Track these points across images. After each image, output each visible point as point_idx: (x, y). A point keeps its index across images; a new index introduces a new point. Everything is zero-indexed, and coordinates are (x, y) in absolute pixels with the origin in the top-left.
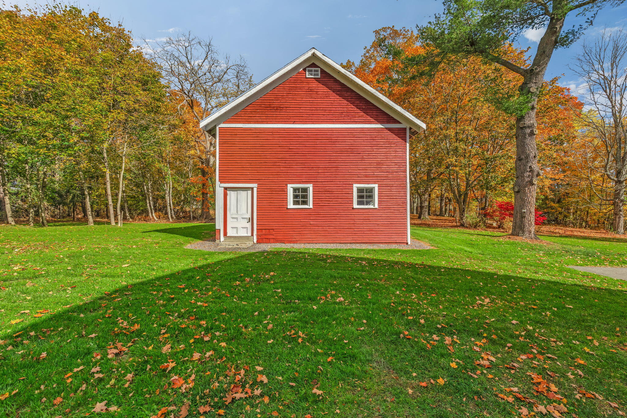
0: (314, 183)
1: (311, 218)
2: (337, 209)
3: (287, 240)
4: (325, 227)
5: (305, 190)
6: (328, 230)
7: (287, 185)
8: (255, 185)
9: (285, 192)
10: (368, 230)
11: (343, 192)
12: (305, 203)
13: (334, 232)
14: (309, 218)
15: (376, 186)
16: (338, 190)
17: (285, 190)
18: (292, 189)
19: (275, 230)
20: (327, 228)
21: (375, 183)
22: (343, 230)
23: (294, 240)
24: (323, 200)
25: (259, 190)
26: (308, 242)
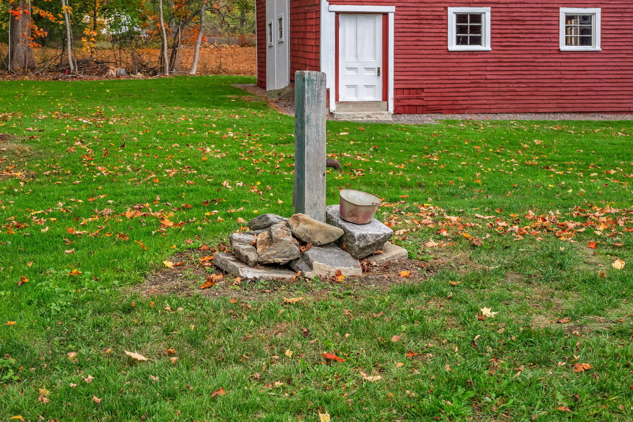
0: (494, 5)
1: (488, 68)
2: (532, 52)
3: (445, 107)
4: (511, 85)
5: (477, 18)
6: (517, 89)
7: (446, 8)
8: (391, 9)
9: (443, 19)
10: (584, 89)
11: (543, 23)
12: (477, 41)
13: (527, 93)
14: (484, 68)
15: (597, 11)
16: (534, 18)
17: (444, 17)
18: (454, 17)
19: (425, 90)
20: (515, 85)
21: (595, 6)
22: (541, 89)
23: (459, 107)
24: (508, 35)
25: (398, 17)
26: (483, 111)
